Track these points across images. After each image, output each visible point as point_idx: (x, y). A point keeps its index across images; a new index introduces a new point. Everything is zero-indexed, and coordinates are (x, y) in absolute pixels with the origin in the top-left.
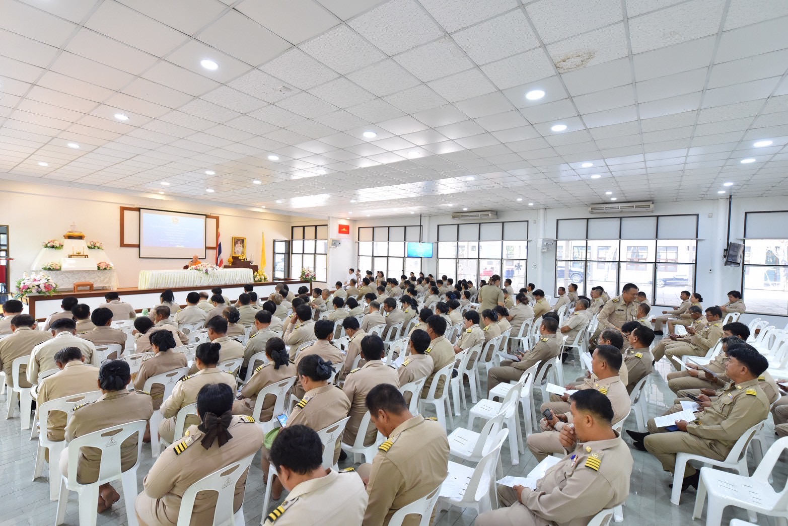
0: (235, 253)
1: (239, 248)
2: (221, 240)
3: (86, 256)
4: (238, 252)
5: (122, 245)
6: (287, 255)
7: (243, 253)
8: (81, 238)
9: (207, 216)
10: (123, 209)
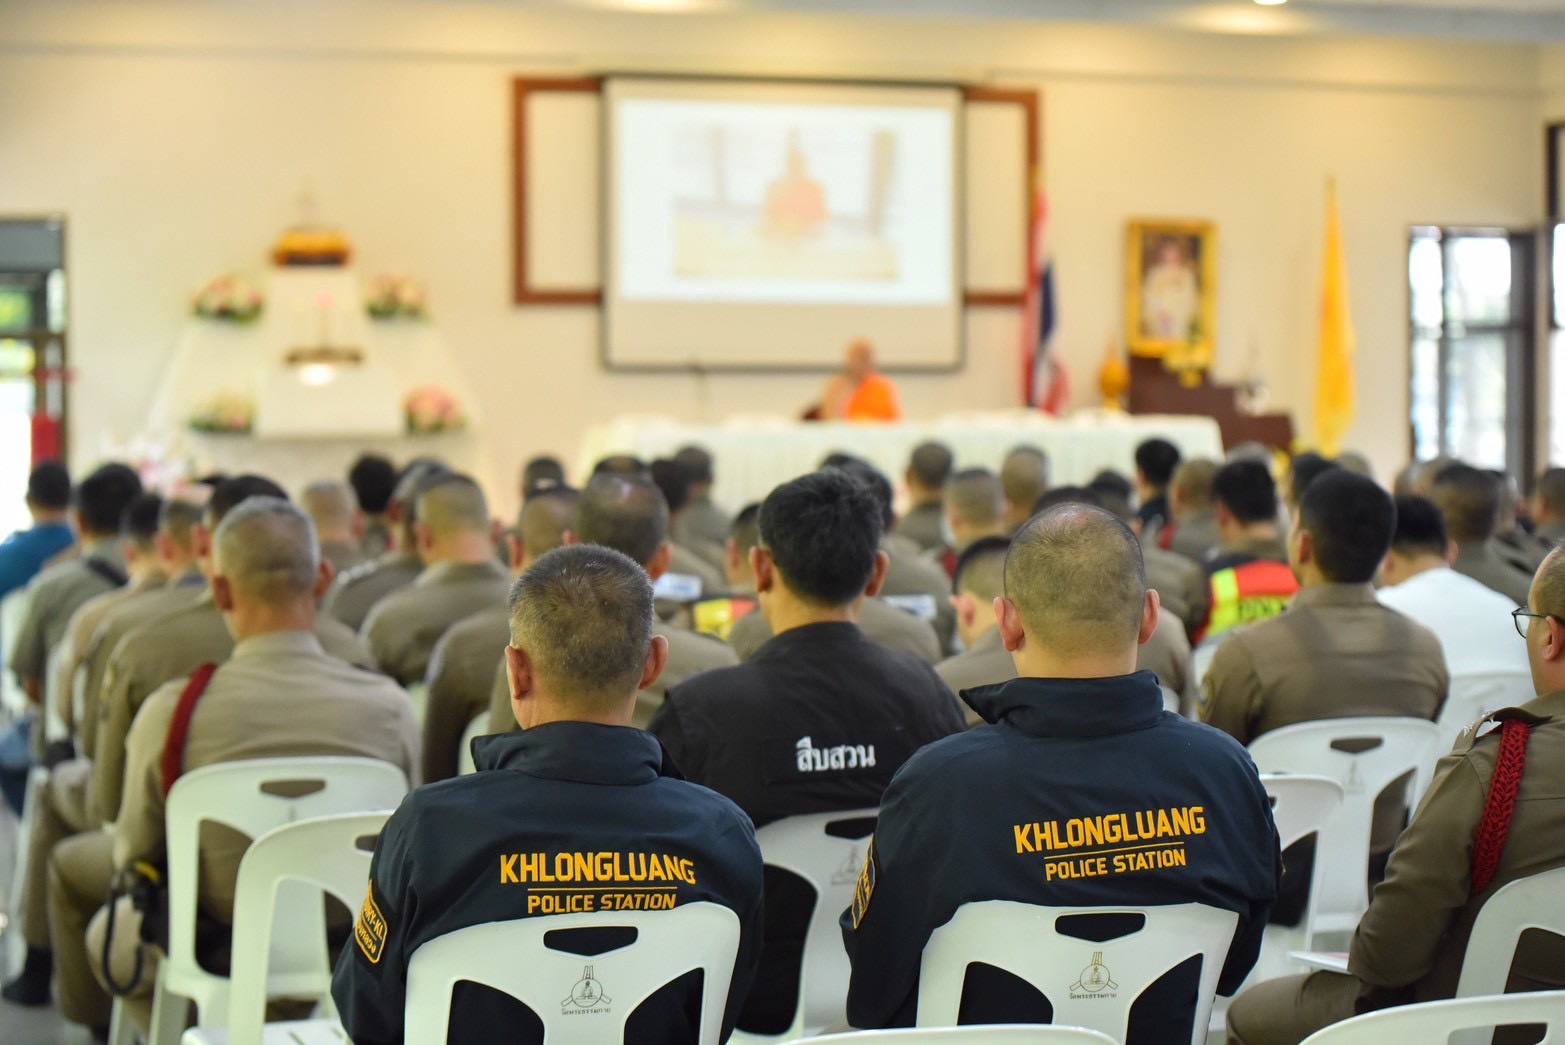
0: (1144, 330)
1: (1171, 290)
2: (1055, 243)
3: (354, 357)
4: (1166, 320)
5: (525, 295)
6: (1517, 339)
7: (1195, 329)
8: (333, 258)
9: (971, 93)
10: (525, 88)
